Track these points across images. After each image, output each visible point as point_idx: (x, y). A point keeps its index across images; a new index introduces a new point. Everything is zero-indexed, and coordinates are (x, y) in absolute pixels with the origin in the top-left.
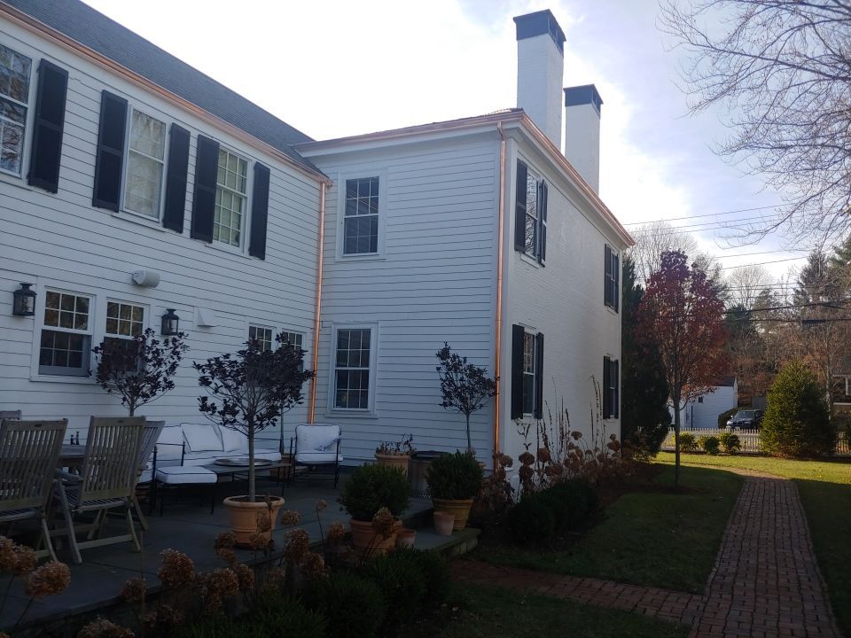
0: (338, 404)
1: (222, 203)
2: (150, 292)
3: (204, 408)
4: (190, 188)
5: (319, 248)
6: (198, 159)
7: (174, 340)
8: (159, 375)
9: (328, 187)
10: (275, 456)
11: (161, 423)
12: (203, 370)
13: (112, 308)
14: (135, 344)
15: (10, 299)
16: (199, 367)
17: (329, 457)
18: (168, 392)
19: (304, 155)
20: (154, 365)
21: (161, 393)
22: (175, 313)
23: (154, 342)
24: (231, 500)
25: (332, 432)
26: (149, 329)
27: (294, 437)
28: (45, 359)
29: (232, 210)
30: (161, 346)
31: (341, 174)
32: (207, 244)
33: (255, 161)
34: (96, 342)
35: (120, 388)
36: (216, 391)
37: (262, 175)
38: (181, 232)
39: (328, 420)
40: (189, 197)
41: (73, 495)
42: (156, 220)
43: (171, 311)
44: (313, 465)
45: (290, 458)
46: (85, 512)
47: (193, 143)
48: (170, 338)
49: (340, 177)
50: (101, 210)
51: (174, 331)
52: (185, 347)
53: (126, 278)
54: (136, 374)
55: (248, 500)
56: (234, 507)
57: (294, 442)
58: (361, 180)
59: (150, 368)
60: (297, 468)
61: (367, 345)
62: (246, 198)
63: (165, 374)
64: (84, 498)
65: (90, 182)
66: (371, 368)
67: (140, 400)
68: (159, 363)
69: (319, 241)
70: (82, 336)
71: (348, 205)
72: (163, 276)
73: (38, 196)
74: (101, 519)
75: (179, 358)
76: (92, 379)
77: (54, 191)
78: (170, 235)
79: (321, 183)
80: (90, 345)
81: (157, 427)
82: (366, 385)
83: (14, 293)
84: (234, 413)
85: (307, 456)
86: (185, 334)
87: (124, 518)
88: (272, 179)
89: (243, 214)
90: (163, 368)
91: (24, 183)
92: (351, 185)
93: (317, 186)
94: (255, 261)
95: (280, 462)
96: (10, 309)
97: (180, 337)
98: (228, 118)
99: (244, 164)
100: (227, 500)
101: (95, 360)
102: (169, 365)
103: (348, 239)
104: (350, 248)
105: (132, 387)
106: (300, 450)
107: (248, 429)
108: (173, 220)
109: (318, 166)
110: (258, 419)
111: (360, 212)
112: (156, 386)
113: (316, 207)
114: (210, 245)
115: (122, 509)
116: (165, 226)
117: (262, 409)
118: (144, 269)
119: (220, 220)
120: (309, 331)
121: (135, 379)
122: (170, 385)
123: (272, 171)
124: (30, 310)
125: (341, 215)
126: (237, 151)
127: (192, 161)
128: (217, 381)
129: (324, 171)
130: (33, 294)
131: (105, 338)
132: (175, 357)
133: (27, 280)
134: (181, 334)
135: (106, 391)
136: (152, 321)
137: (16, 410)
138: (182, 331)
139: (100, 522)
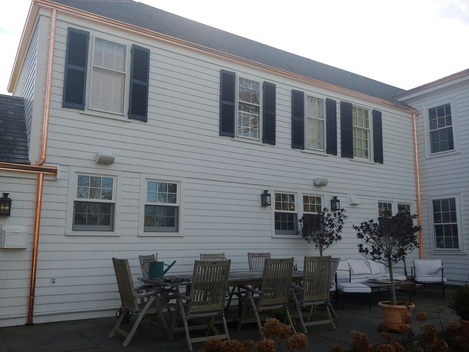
0: (438, 246)
1: (356, 135)
2: (323, 188)
3: (361, 251)
4: (339, 131)
5: (415, 152)
6: (341, 114)
7: (339, 213)
8: (333, 232)
9: (417, 115)
10: (403, 278)
11: (339, 259)
12: (359, 230)
13: (306, 199)
14: (319, 216)
15: (260, 198)
16: (356, 228)
17: (437, 279)
18: (339, 241)
19: (400, 100)
20: (330, 227)
21: (335, 242)
22: (337, 198)
23: (329, 215)
24: (383, 303)
25: (437, 264)
26: (325, 208)
27: (413, 266)
28: (277, 227)
29: (362, 139)
30: (332, 217)
31: (424, 106)
32: (351, 159)
33: (372, 109)
34: (300, 217)
35: (314, 240)
36: (367, 241)
37: (377, 116)
38: (336, 155)
39: (433, 256)
40: (339, 135)
41: (300, 297)
42: (323, 150)
43: (335, 197)
44: (426, 283)
45: (412, 279)
46: (306, 306)
47: (338, 106)
48: (337, 212)
49: (424, 108)
50: (296, 150)
51: (338, 208)
52: (345, 217)
53: (311, 182)
54: (321, 232)
55: (392, 304)
56: (385, 308)
57: (413, 269)
58: (438, 107)
59: (328, 229)
60: (416, 285)
61: (454, 208)
62: (369, 130)
63: (336, 232)
64: (305, 299)
65: (290, 137)
66: (458, 223)
67: (324, 246)
68: (332, 226)
69: (415, 148)
70: (293, 214)
71: (431, 123)
72: (329, 179)
73: (268, 147)
74: (313, 310)
75: (343, 223)
76: (300, 236)
77: (274, 144)
78: (331, 157)
79: (413, 114)
80: (297, 218)
81: (336, 261)
82: (456, 233)
83: (261, 195)
84: (380, 254)
85: (422, 278)
86: (345, 210)
87: (325, 310)
88: (383, 117)
89: (368, 140)
90: (335, 229)
91: (261, 143)
92: (432, 112)
93: (411, 116)
94: (378, 165)
95: (405, 281)
96: (260, 203)
97: (342, 211)
98: (355, 89)
99: (366, 112)
100: (380, 303)
101: (300, 225)
102: (338, 227)
103: (433, 144)
104: (435, 149)
105: (320, 240)
106: (418, 274)
107: (388, 262)
108: (331, 149)
109: (409, 105)
110: (394, 256)
111: (440, 127)
112: (332, 239)
113: (411, 129)
114: (352, 160)
115: (324, 306)
116: (328, 153)
117: (395, 251)
118: (319, 177)
119: (357, 145)
120: (414, 202)
121: (321, 235)
122: (339, 238)
123: (383, 113)
124: (269, 203)
125: (427, 130)
126: (362, 106)
127: (338, 116)
128: (367, 235)
129: (413, 107)
130: (269, 195)
131: (304, 214)
132: (341, 222)
133: (266, 188)
134: (342, 210)
135: (307, 242)
136: (326, 204)
137: (268, 252)
138: (343, 208)
139: (313, 312)
